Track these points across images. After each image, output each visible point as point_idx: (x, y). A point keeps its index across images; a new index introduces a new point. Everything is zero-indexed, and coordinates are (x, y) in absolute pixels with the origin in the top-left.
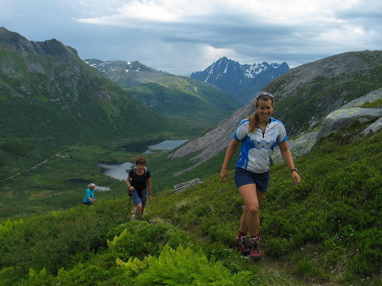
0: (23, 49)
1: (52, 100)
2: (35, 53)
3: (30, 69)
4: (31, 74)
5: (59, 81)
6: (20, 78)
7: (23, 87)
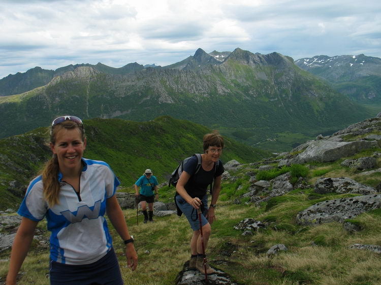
0: (252, 62)
1: (272, 100)
2: (261, 64)
3: (257, 77)
4: (257, 81)
5: (278, 84)
6: (250, 85)
7: (251, 92)
